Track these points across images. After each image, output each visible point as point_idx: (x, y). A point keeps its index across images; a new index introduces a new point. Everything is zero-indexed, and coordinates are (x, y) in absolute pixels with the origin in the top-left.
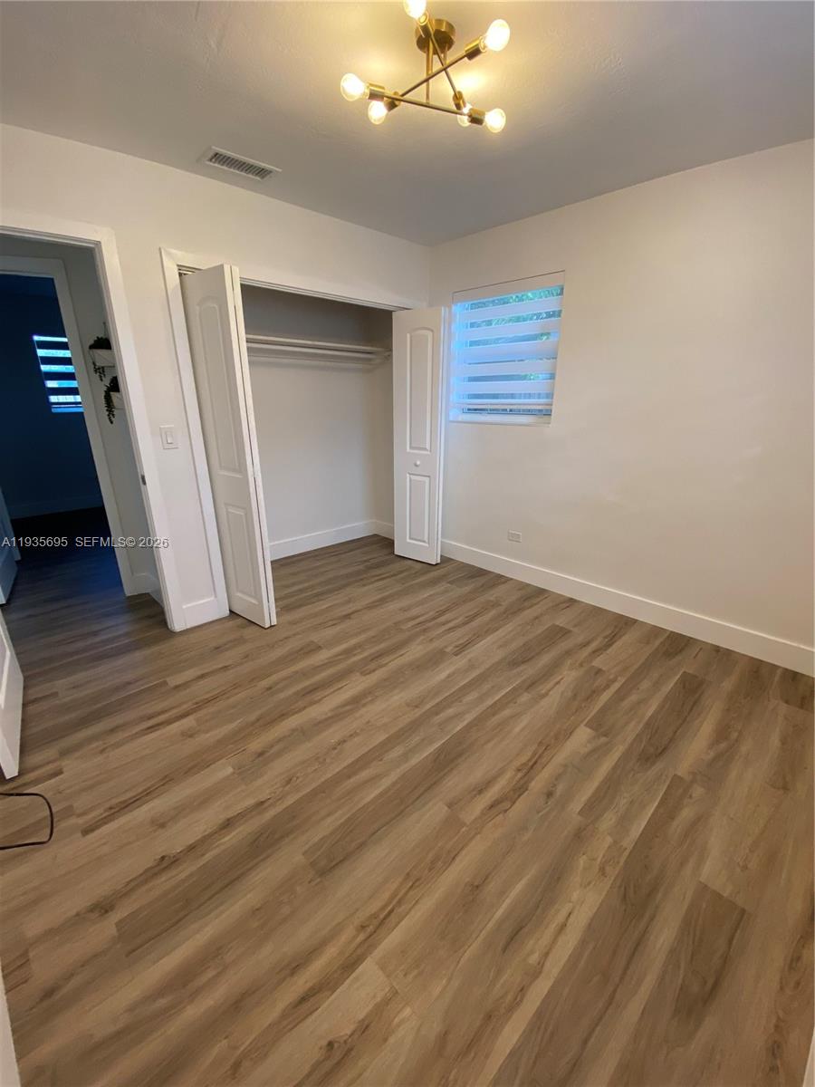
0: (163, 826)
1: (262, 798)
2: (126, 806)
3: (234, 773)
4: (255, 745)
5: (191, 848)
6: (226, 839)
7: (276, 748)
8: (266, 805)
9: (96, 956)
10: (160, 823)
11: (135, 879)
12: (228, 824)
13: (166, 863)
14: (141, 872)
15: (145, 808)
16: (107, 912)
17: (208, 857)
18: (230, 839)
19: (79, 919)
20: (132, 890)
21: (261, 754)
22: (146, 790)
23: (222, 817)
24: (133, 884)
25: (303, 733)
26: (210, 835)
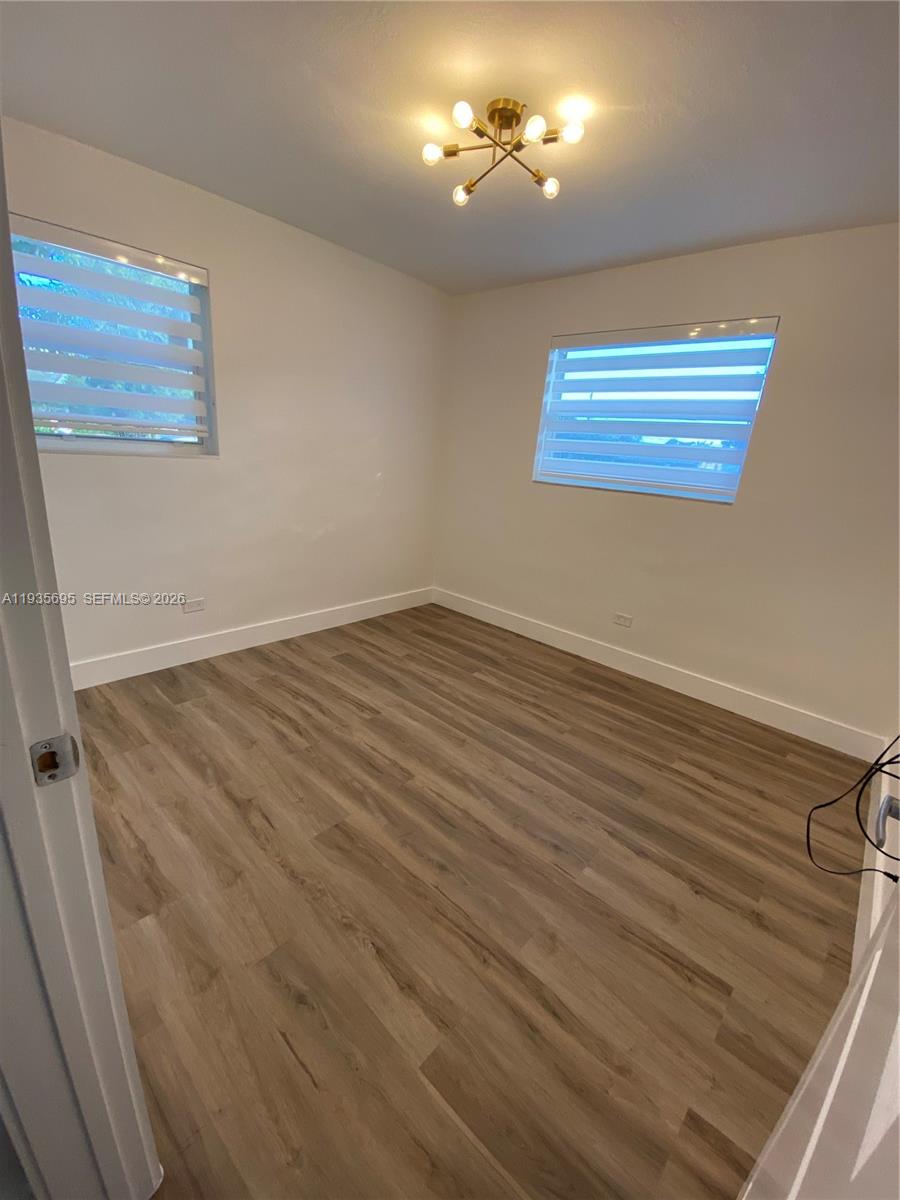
0: (673, 908)
1: (606, 836)
2: (677, 962)
3: (589, 866)
4: (546, 856)
5: (676, 873)
6: (654, 850)
7: (545, 837)
8: (609, 830)
9: (781, 903)
10: (672, 912)
11: (724, 906)
12: (641, 853)
13: (698, 888)
14: (717, 905)
15: (668, 939)
16: (758, 914)
17: (673, 858)
18: (653, 848)
19: (778, 933)
20: (731, 903)
21: (556, 847)
22: (649, 952)
23: (639, 860)
24: (728, 906)
25: (516, 817)
26: (656, 862)
